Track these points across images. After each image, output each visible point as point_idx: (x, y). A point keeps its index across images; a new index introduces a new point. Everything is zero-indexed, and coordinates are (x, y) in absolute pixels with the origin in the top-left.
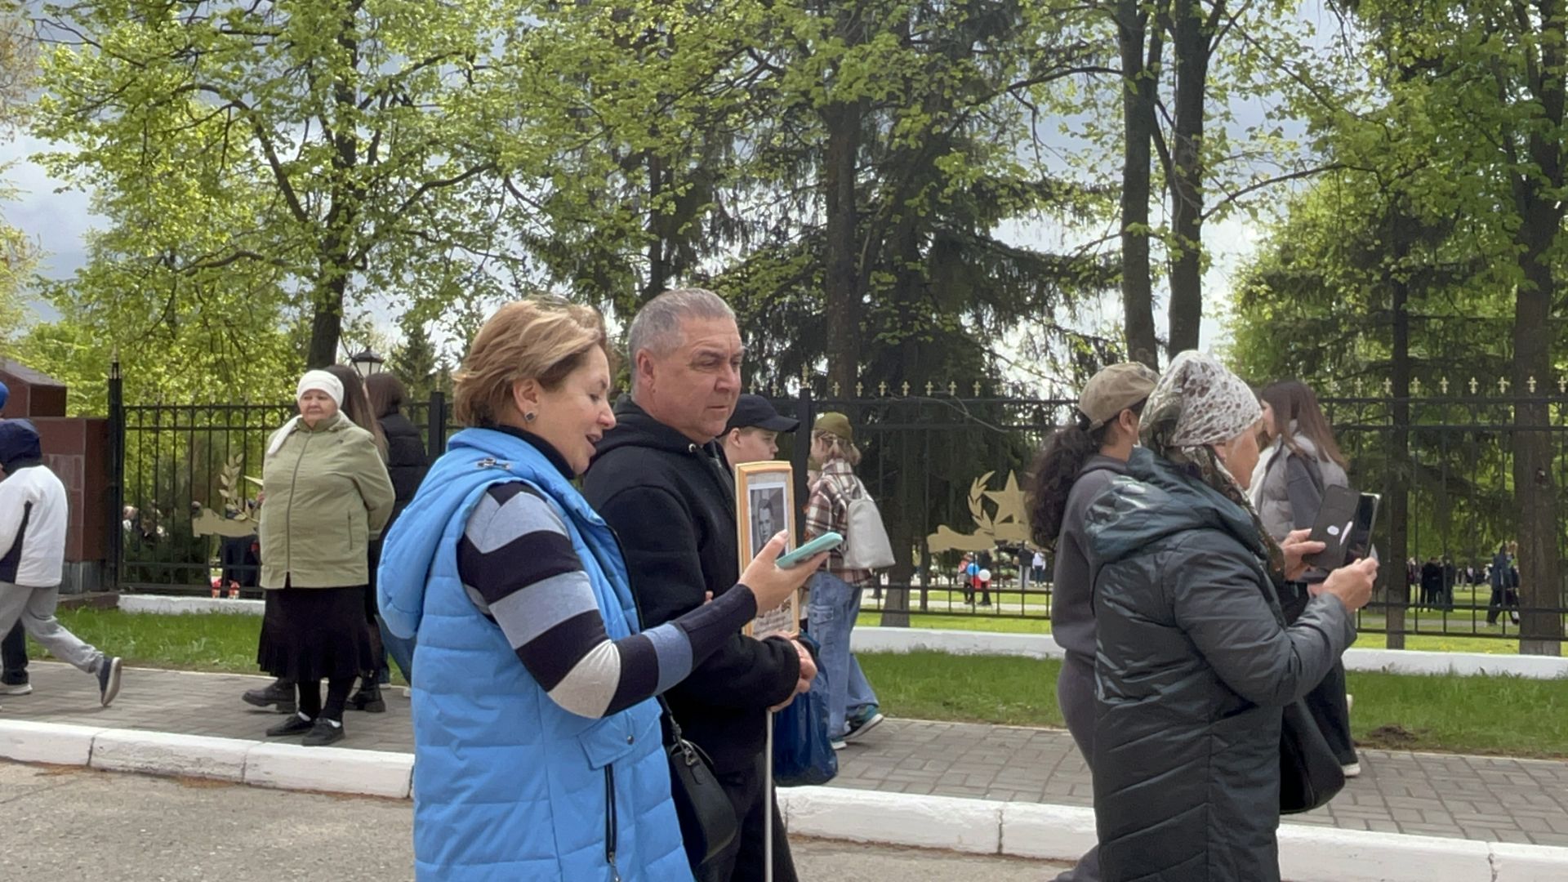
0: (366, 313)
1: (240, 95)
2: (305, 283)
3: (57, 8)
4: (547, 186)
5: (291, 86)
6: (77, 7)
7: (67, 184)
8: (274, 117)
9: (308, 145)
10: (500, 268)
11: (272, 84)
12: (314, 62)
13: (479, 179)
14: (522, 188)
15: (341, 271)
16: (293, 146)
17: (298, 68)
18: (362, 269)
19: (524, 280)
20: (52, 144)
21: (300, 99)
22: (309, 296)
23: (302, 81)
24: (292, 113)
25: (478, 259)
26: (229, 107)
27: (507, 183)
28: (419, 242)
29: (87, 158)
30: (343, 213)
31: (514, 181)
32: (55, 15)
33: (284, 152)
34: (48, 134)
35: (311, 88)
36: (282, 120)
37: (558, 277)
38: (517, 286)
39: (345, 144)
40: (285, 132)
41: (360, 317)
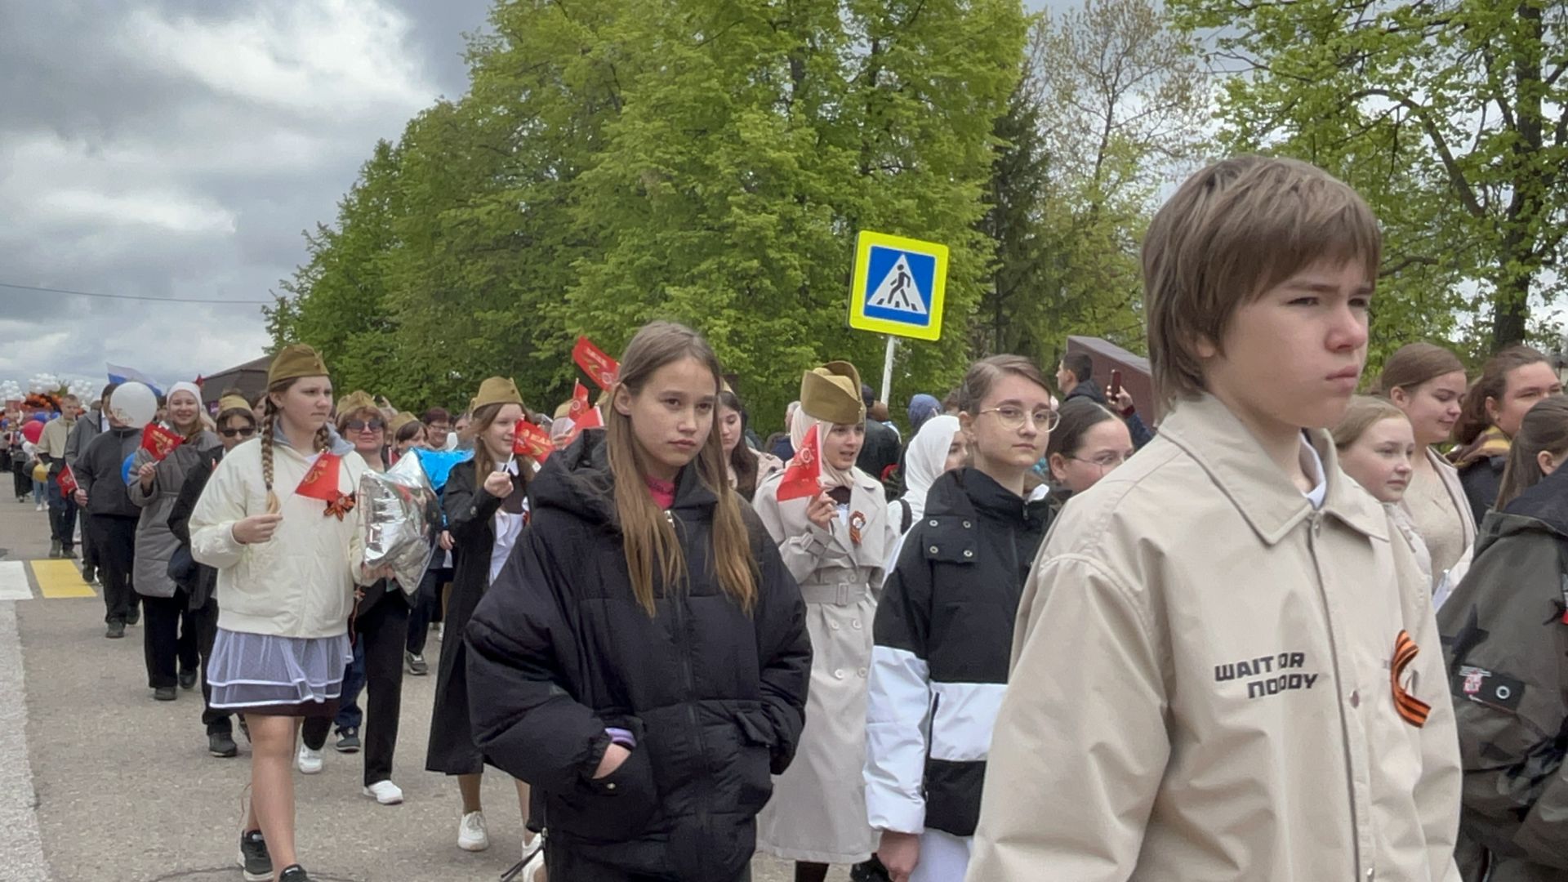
0: (1558, 312)
1: (1409, 93)
2: (1486, 286)
3: (1229, 40)
5: (1466, 72)
6: (1248, 35)
8: (1449, 109)
9: (1486, 133)
11: (1444, 74)
12: (1491, 41)
15: (1528, 268)
16: (1468, 136)
17: (1472, 52)
18: (1549, 264)
21: (1476, 85)
22: (1490, 297)
23: (1478, 64)
24: (1467, 102)
26: (1398, 108)
30: (1527, 203)
32: (1228, 48)
33: (1458, 144)
35: (1488, 71)
36: (1456, 110)
39: (1529, 127)
40: (1459, 123)
41: (1549, 318)
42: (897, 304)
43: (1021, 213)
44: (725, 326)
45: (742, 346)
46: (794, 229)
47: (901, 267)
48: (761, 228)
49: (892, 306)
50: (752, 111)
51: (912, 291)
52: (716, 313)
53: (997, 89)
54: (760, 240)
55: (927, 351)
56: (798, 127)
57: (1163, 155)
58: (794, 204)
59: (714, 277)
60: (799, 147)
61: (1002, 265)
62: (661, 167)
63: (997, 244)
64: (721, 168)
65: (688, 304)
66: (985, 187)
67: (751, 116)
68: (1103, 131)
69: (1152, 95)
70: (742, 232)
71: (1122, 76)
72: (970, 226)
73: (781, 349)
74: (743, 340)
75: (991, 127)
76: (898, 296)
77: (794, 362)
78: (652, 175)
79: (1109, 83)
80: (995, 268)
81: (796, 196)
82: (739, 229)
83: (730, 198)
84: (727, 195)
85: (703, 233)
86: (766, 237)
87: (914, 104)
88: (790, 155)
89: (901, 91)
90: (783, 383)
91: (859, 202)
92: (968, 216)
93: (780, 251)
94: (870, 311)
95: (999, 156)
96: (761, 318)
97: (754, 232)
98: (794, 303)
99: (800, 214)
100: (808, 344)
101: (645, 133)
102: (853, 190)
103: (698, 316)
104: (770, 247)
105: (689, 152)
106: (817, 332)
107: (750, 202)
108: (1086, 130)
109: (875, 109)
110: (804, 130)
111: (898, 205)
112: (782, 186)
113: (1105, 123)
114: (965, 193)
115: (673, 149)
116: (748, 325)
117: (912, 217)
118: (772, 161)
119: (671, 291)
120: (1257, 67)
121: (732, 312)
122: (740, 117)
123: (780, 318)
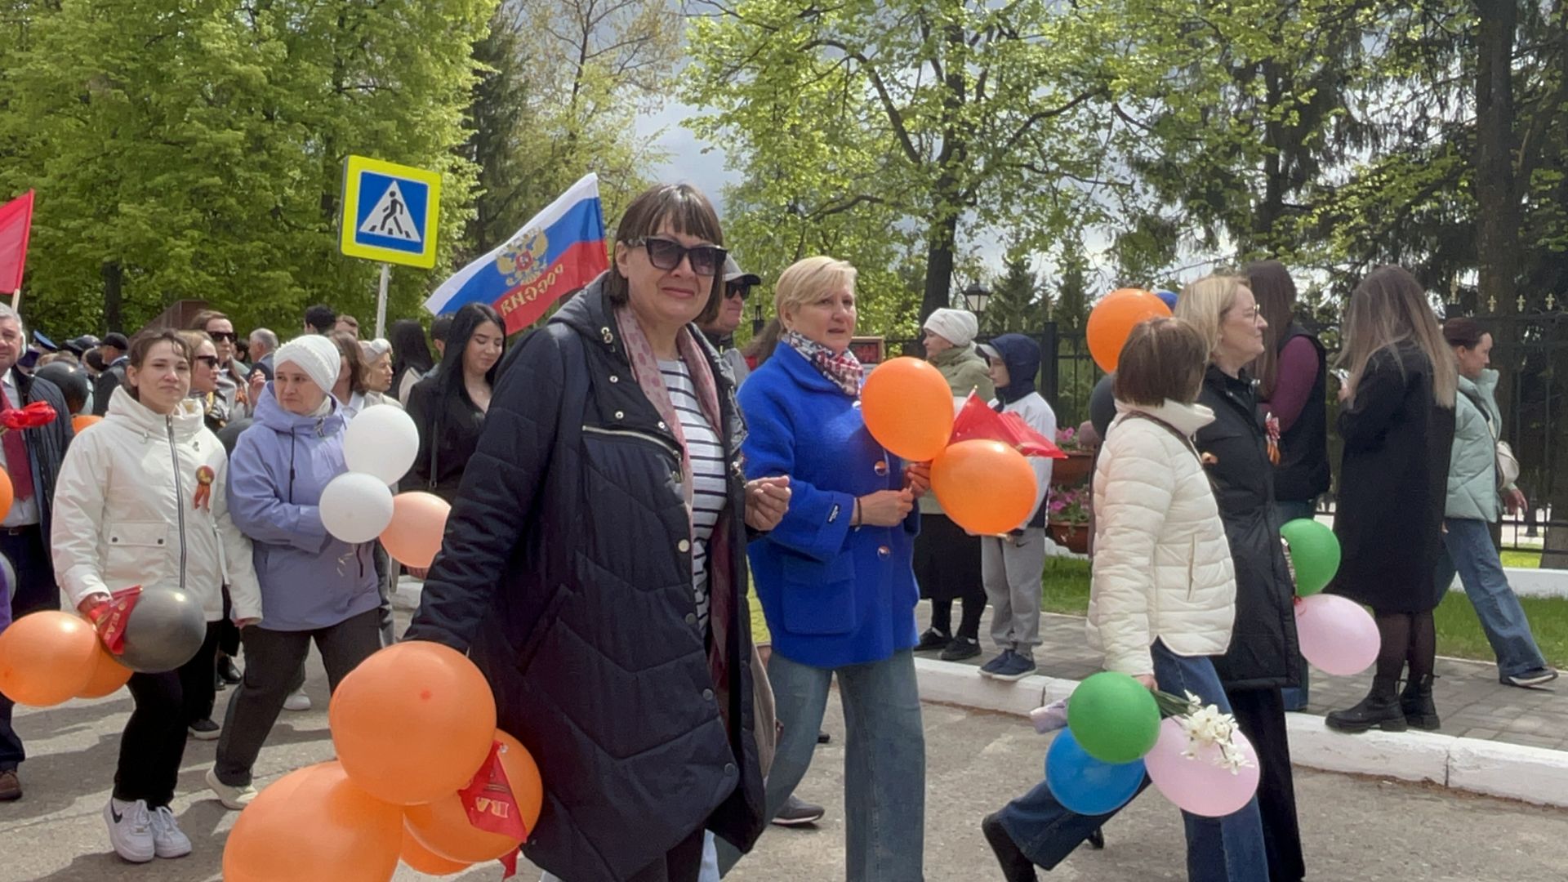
0: (976, 248)
1: (863, 47)
2: (921, 223)
4: (1157, 106)
5: (906, 32)
7: (710, 144)
9: (924, 89)
10: (1110, 195)
11: (892, 30)
12: (927, 7)
13: (1086, 106)
14: (1131, 111)
15: (955, 209)
16: (908, 88)
18: (974, 204)
19: (1133, 204)
20: (700, 110)
21: (918, 45)
22: (925, 234)
23: (916, 26)
24: (911, 59)
25: (1088, 187)
26: (847, 59)
27: (1116, 108)
28: (1026, 173)
29: (728, 119)
30: (954, 152)
31: (1121, 105)
33: (903, 97)
34: (696, 100)
35: (925, 33)
36: (903, 66)
37: (1168, 199)
38: (1126, 211)
39: (956, 83)
40: (903, 78)
41: (971, 252)
42: (390, 231)
43: (501, 139)
44: (188, 247)
45: (210, 269)
46: (264, 147)
47: (393, 194)
48: (227, 145)
49: (385, 233)
50: (213, 19)
51: (405, 218)
52: (178, 234)
53: (477, 13)
54: (225, 157)
55: (412, 277)
56: (264, 40)
57: (637, 88)
58: (263, 121)
59: (175, 194)
60: (267, 61)
61: (485, 191)
62: (111, 74)
63: (480, 169)
64: (179, 76)
65: (146, 223)
66: (465, 112)
67: (212, 24)
68: (579, 60)
69: (625, 28)
70: (203, 148)
71: (595, 6)
72: (452, 150)
73: (255, 273)
74: (212, 263)
75: (471, 50)
76: (390, 223)
77: (269, 287)
78: (101, 83)
79: (583, 13)
80: (478, 194)
81: (264, 113)
82: (200, 144)
83: (189, 110)
84: (187, 106)
85: (159, 145)
86: (232, 155)
87: (390, 22)
88: (258, 70)
89: (375, 8)
90: (257, 309)
91: (334, 121)
92: (450, 141)
93: (250, 170)
94: (362, 238)
95: (481, 80)
96: (231, 241)
97: (218, 149)
98: (268, 225)
99: (270, 131)
100: (284, 268)
101: (90, 35)
102: (328, 109)
103: (158, 237)
104: (238, 164)
105: (143, 58)
106: (295, 256)
107: (214, 117)
108: (561, 58)
109: (347, 26)
110: (272, 44)
111: (376, 126)
112: (250, 100)
113: (580, 53)
114: (446, 117)
115: (124, 54)
116: (216, 248)
117: (390, 138)
118: (238, 74)
119: (124, 207)
120: (728, 12)
121: (196, 234)
122: (201, 23)
123: (252, 241)
